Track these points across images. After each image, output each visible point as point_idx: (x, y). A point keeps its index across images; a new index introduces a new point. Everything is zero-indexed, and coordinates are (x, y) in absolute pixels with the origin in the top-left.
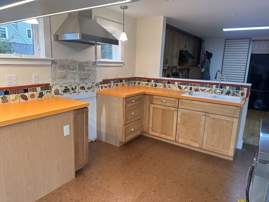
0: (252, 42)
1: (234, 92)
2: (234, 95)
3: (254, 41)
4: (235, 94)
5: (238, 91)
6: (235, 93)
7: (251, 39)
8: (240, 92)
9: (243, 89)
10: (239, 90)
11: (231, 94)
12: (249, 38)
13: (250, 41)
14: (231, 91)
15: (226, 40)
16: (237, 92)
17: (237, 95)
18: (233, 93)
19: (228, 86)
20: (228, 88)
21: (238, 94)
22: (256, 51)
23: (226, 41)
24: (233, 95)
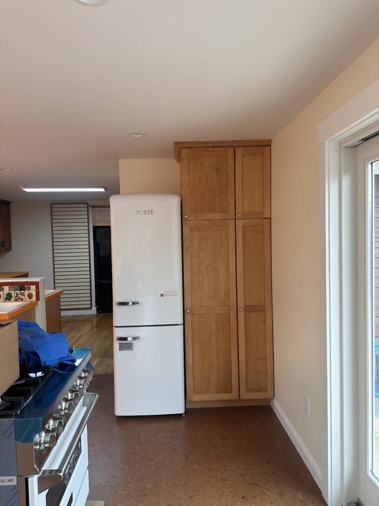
0: (90, 209)
1: (17, 294)
2: (19, 300)
3: (93, 207)
4: (19, 298)
5: (22, 291)
6: (19, 295)
7: (89, 205)
8: (27, 292)
9: (30, 288)
10: (24, 290)
11: (13, 299)
12: (87, 202)
13: (88, 207)
14: (13, 293)
15: (52, 204)
16: (22, 294)
17: (22, 299)
18: (16, 297)
19: (6, 285)
20: (6, 289)
21: (23, 297)
22: (99, 222)
23: (51, 206)
24: (16, 300)
